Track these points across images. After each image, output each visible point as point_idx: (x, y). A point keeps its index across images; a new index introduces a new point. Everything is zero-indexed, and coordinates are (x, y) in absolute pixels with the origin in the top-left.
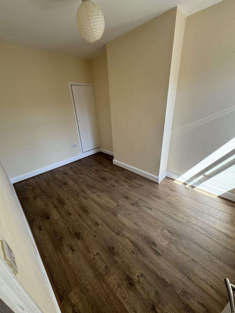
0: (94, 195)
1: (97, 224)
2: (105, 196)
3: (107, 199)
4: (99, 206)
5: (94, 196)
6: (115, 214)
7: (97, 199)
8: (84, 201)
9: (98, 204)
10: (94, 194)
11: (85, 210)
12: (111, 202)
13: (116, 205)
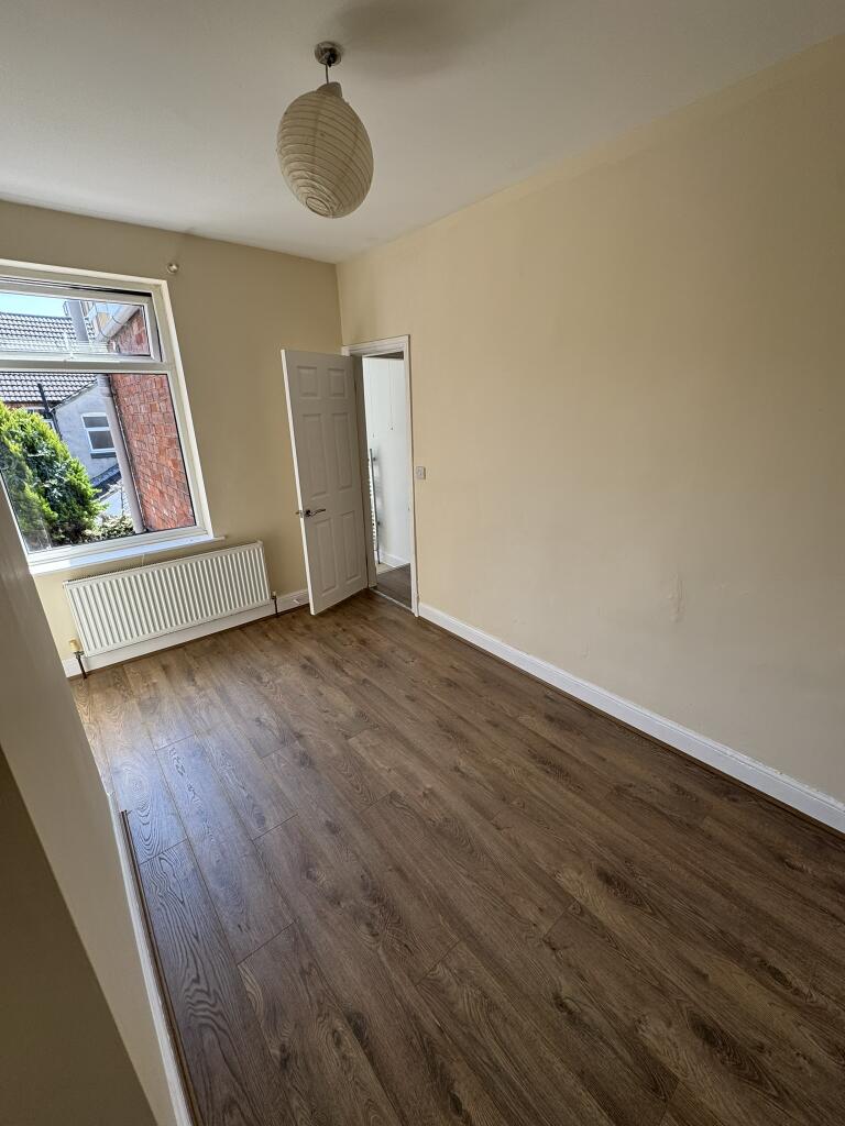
0: (429, 786)
1: (412, 699)
2: (383, 774)
3: (378, 762)
4: (406, 739)
5: (428, 781)
6: (361, 715)
7: (413, 765)
8: (461, 761)
9: (409, 747)
10: (429, 789)
11: (450, 732)
12: (366, 748)
13: (350, 740)
